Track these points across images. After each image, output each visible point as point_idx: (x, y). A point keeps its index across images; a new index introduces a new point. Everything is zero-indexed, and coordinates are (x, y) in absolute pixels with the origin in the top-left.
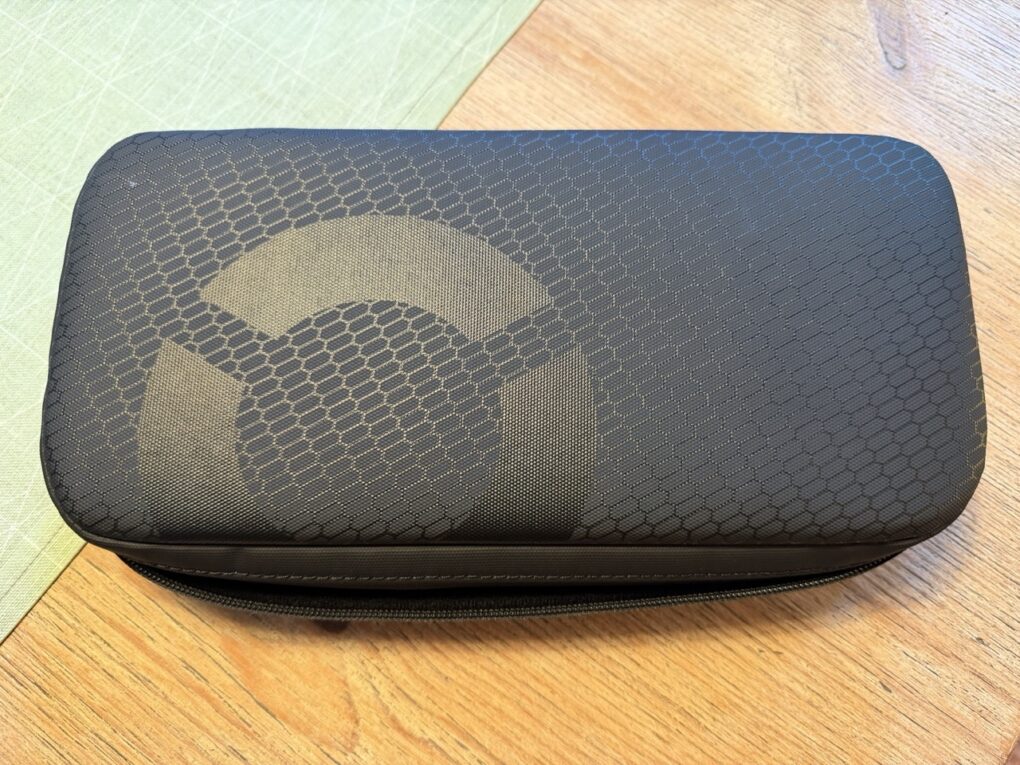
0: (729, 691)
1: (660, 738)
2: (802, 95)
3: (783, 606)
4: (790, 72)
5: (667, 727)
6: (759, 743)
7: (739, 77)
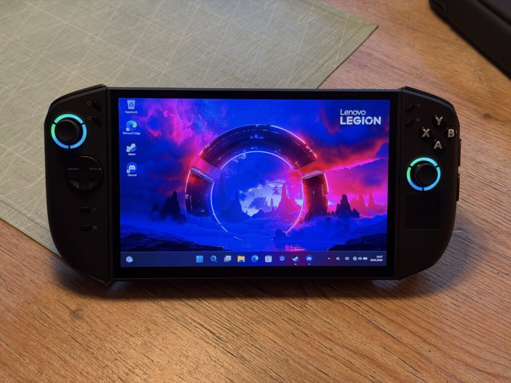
0: (486, 288)
1: (455, 305)
2: (482, 79)
4: (475, 71)
5: (457, 300)
6: (505, 308)
7: (452, 73)
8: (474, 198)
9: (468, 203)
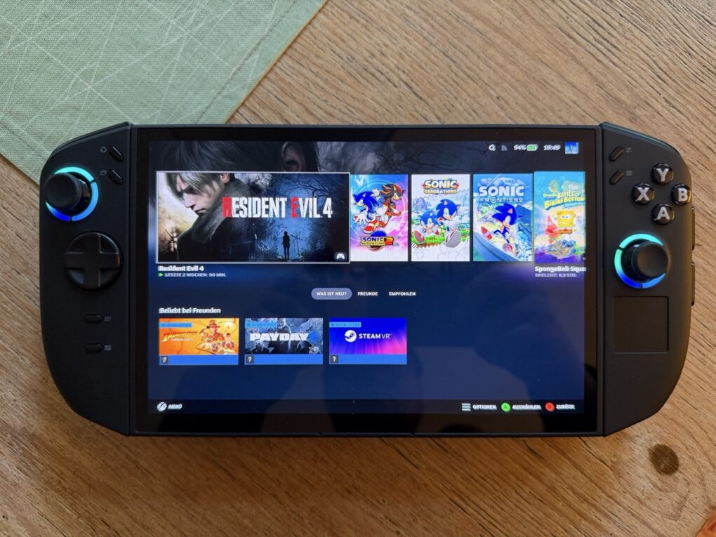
3: (705, 213)
8: (684, 98)
9: (673, 107)
